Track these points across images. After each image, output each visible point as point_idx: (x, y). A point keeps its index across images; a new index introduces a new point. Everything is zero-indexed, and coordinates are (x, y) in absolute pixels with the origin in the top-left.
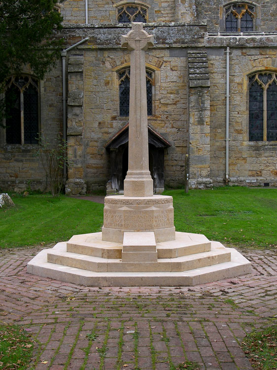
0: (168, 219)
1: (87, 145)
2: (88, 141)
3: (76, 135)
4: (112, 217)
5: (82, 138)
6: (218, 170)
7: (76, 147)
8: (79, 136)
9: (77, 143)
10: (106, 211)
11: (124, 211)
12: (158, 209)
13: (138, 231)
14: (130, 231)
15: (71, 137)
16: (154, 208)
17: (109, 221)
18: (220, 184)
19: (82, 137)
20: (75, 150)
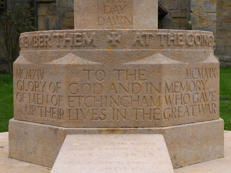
0: (204, 96)
1: (64, 16)
2: (64, 10)
3: (49, 2)
4: (35, 88)
5: (55, 6)
6: (225, 47)
7: (49, 17)
8: (52, 4)
9: (50, 12)
10: (20, 72)
11: (68, 67)
12: (175, 62)
13: (112, 132)
14: (85, 132)
15: (42, 5)
16: (161, 59)
17: (26, 99)
18: (227, 63)
19: (57, 4)
20: (48, 20)
